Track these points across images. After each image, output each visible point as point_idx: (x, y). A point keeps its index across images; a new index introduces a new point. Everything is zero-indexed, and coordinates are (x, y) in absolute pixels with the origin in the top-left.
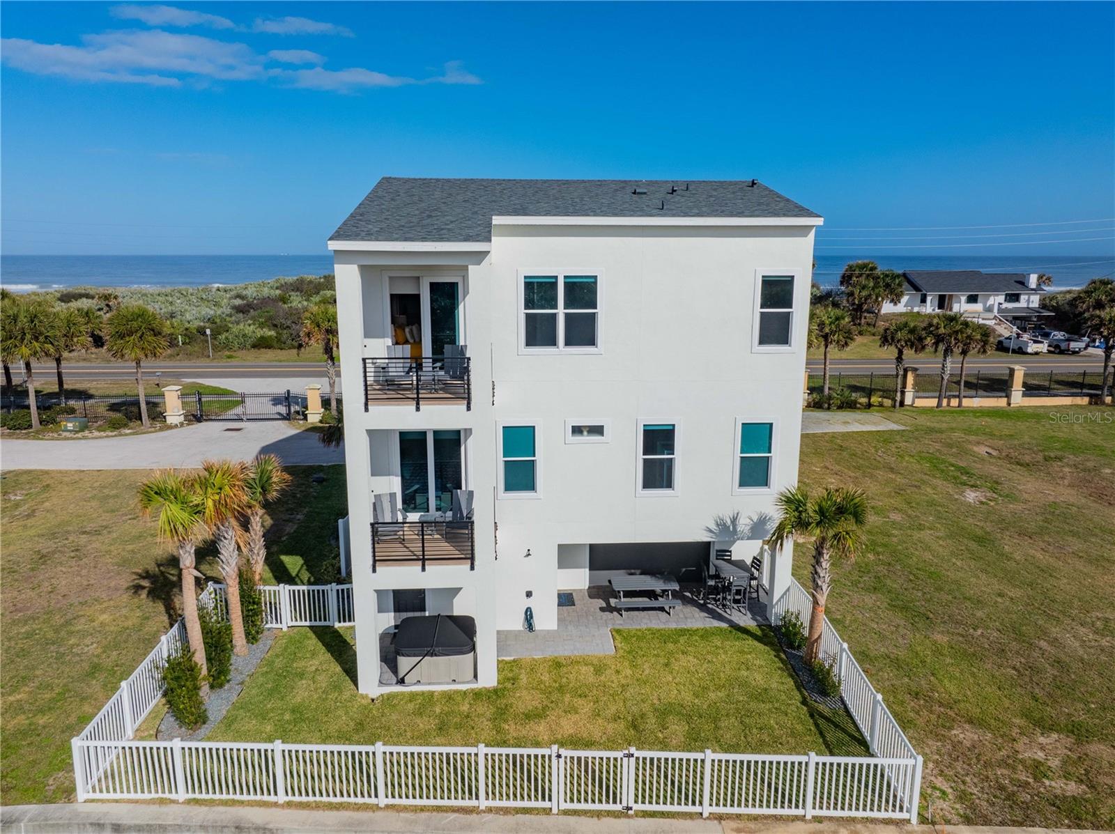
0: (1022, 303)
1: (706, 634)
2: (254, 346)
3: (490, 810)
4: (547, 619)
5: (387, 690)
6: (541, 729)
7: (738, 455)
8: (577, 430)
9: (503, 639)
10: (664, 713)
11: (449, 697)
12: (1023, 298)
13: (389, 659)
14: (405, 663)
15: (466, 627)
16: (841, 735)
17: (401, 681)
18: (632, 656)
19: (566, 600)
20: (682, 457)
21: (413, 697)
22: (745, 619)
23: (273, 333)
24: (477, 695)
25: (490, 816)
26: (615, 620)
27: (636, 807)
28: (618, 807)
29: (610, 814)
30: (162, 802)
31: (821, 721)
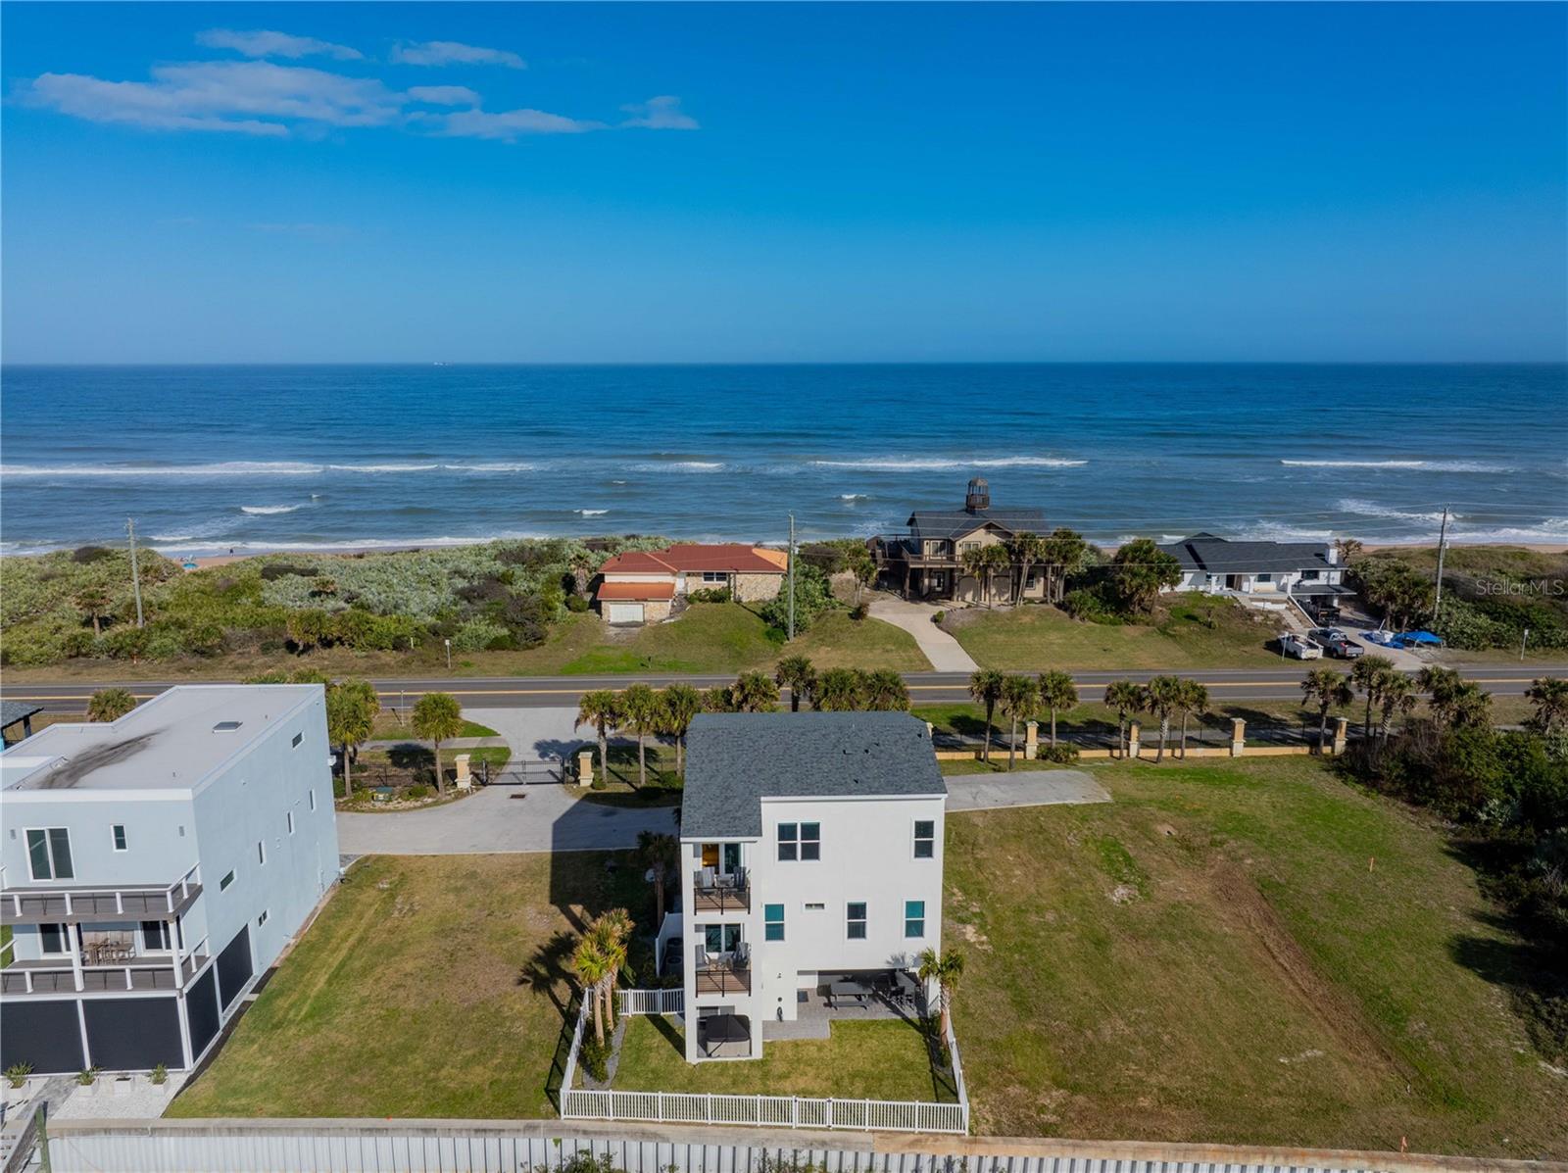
0: (1322, 580)
1: (886, 1024)
2: (488, 648)
3: (762, 1126)
4: (791, 1013)
5: (701, 1060)
6: (787, 1085)
7: (905, 919)
8: (809, 906)
9: (766, 1025)
10: (853, 1076)
11: (736, 1065)
12: (1323, 575)
13: (703, 1043)
14: (712, 1046)
15: (743, 1022)
16: (946, 1090)
17: (710, 1056)
18: (839, 1039)
19: (802, 996)
20: (871, 920)
21: (716, 1064)
22: (912, 1013)
23: (505, 632)
24: (752, 1064)
25: (762, 1130)
26: (832, 1014)
27: (835, 1126)
28: (824, 1126)
29: (820, 1129)
30: (602, 1120)
31: (938, 1082)
